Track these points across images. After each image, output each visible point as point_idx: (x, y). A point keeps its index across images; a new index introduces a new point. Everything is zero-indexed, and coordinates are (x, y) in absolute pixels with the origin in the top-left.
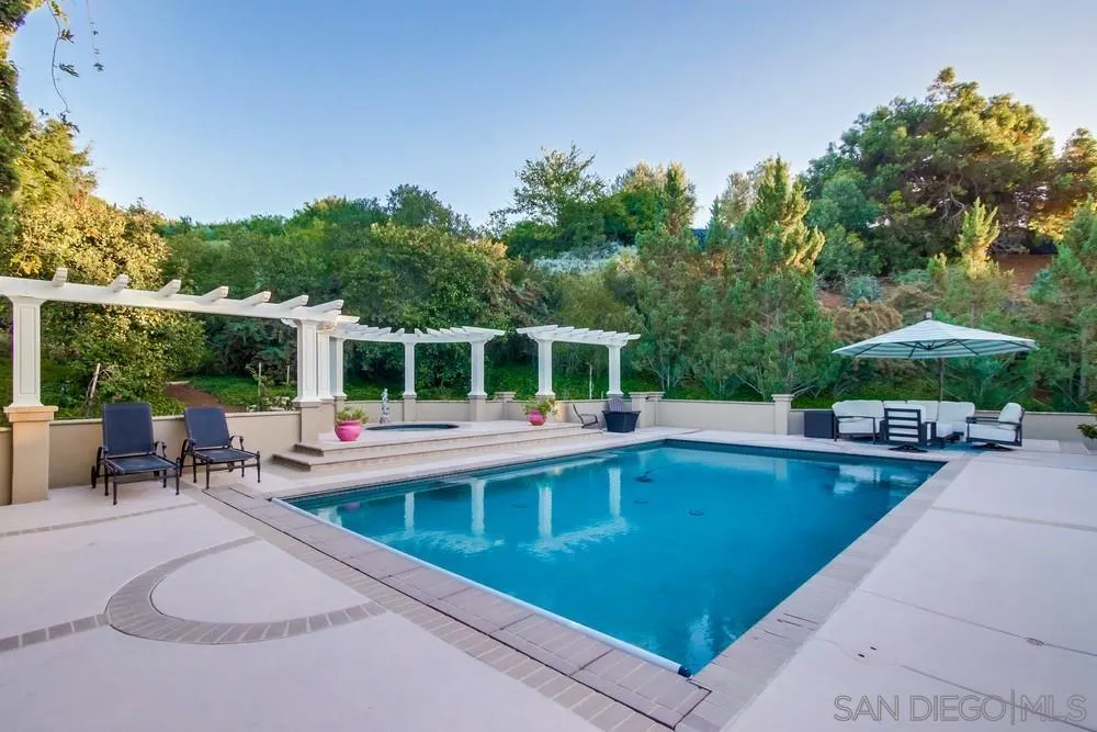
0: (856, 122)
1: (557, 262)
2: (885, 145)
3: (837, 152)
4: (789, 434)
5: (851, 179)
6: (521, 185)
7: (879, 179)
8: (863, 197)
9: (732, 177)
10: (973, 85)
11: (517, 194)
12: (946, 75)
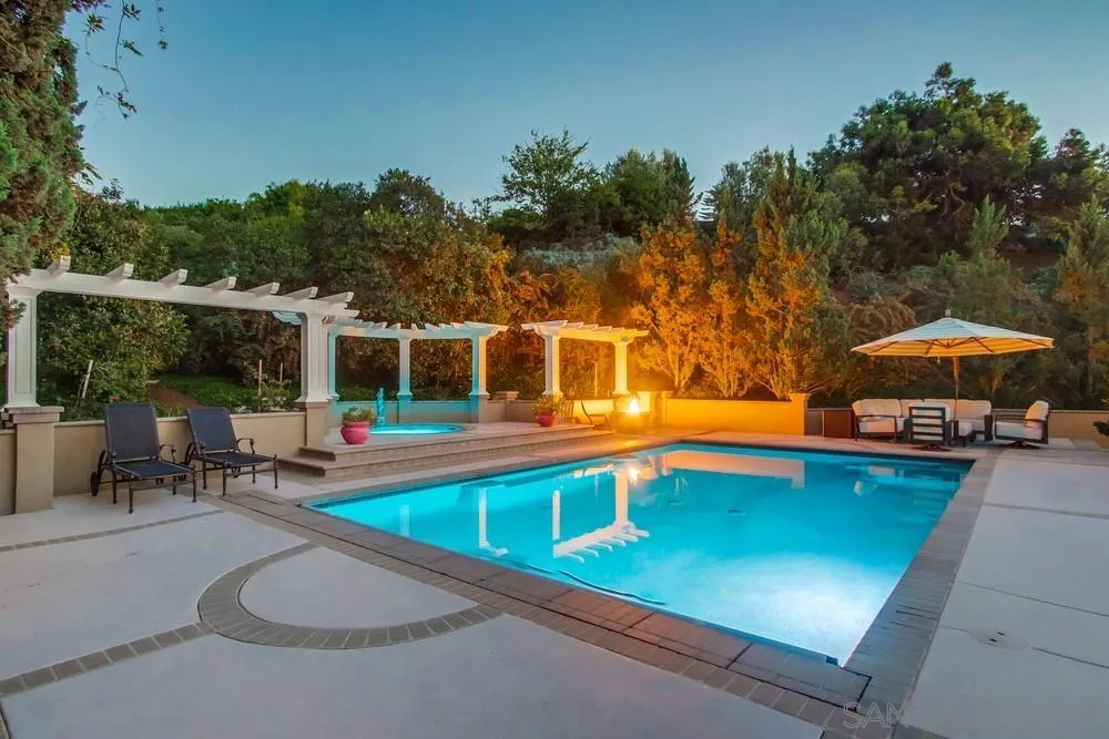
0: (856, 115)
1: (550, 253)
2: (887, 139)
3: (837, 145)
4: (806, 434)
5: (854, 173)
6: (510, 171)
7: (880, 174)
8: (865, 191)
9: (727, 167)
10: (971, 82)
11: (505, 180)
12: (944, 71)
